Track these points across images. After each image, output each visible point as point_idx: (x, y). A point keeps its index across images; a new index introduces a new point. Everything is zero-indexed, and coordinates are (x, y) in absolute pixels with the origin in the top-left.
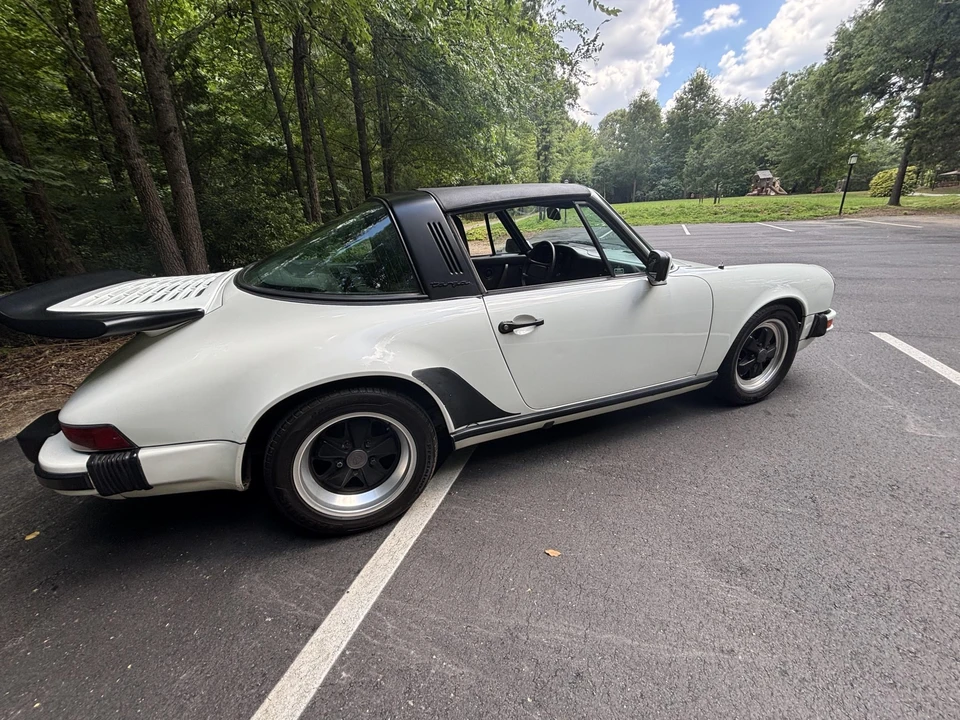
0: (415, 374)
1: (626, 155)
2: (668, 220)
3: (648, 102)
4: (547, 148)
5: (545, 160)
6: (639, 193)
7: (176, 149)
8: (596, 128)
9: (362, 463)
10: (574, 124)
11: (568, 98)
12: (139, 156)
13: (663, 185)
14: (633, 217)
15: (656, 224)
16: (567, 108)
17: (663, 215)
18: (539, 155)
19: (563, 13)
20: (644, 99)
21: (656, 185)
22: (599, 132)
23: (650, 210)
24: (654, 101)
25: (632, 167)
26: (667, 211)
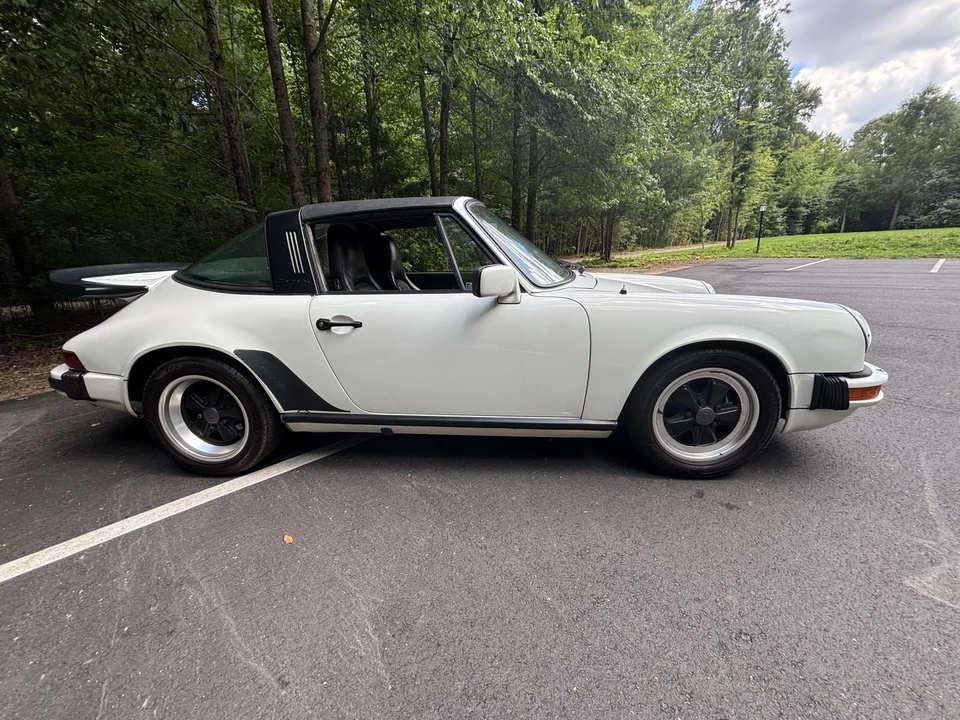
0: (236, 352)
1: (887, 169)
2: (918, 251)
3: (935, 99)
4: (745, 168)
5: (742, 182)
6: (902, 218)
7: (324, 183)
8: (848, 140)
9: (216, 421)
10: (813, 137)
11: (802, 108)
12: (300, 190)
13: (947, 207)
14: (862, 247)
15: (894, 258)
16: (799, 119)
17: (913, 246)
18: (734, 176)
19: (788, 12)
20: (931, 96)
21: (934, 208)
22: (852, 144)
23: (892, 240)
24: (947, 97)
25: (894, 185)
26: (924, 241)
